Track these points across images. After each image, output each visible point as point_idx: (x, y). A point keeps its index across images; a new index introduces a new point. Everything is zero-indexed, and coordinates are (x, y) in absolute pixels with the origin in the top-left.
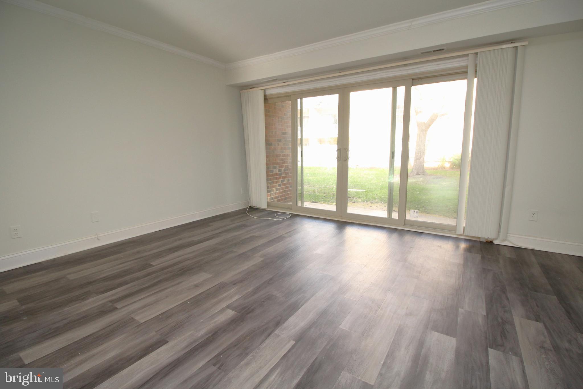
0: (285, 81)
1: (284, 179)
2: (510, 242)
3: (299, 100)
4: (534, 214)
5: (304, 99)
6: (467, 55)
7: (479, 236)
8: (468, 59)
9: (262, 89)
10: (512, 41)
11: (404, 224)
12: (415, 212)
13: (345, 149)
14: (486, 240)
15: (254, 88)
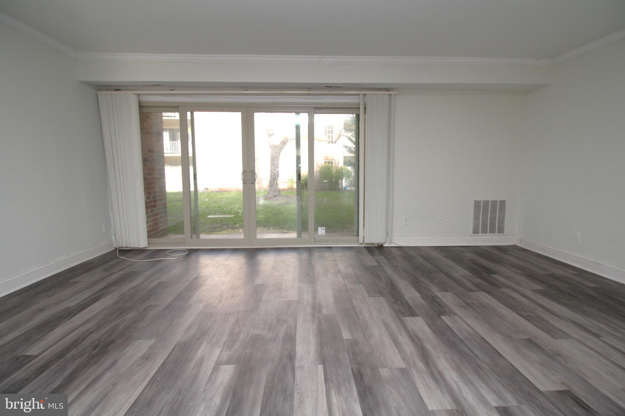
0: (171, 88)
1: (153, 208)
2: (394, 243)
3: (189, 114)
4: (406, 220)
5: (196, 114)
6: (359, 95)
7: (373, 243)
8: (359, 98)
9: (136, 94)
10: (388, 90)
11: (314, 242)
12: (323, 229)
13: (252, 171)
14: (378, 245)
15: (119, 90)
